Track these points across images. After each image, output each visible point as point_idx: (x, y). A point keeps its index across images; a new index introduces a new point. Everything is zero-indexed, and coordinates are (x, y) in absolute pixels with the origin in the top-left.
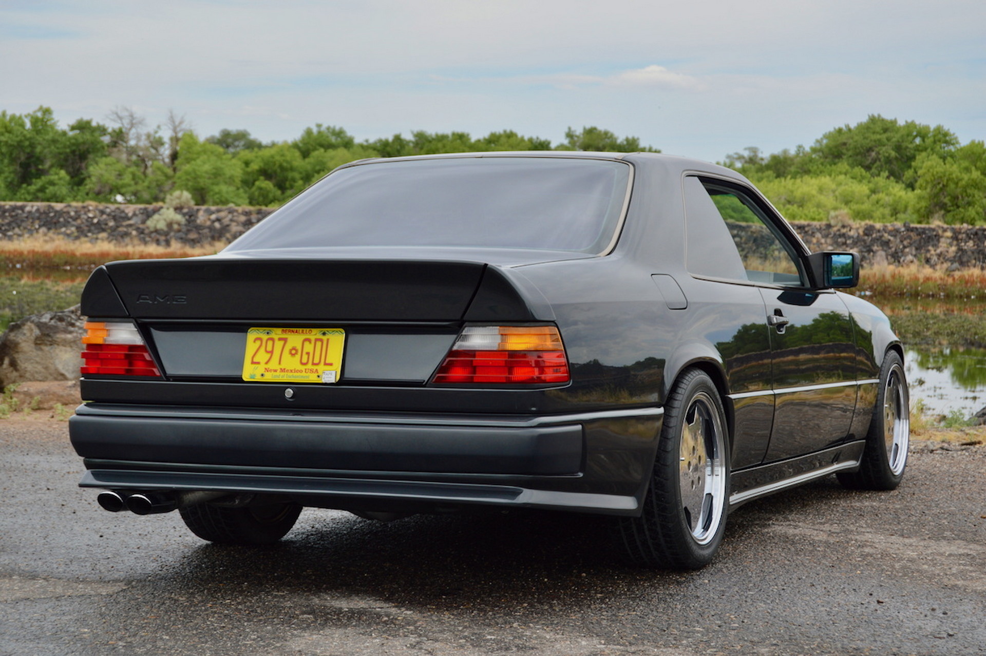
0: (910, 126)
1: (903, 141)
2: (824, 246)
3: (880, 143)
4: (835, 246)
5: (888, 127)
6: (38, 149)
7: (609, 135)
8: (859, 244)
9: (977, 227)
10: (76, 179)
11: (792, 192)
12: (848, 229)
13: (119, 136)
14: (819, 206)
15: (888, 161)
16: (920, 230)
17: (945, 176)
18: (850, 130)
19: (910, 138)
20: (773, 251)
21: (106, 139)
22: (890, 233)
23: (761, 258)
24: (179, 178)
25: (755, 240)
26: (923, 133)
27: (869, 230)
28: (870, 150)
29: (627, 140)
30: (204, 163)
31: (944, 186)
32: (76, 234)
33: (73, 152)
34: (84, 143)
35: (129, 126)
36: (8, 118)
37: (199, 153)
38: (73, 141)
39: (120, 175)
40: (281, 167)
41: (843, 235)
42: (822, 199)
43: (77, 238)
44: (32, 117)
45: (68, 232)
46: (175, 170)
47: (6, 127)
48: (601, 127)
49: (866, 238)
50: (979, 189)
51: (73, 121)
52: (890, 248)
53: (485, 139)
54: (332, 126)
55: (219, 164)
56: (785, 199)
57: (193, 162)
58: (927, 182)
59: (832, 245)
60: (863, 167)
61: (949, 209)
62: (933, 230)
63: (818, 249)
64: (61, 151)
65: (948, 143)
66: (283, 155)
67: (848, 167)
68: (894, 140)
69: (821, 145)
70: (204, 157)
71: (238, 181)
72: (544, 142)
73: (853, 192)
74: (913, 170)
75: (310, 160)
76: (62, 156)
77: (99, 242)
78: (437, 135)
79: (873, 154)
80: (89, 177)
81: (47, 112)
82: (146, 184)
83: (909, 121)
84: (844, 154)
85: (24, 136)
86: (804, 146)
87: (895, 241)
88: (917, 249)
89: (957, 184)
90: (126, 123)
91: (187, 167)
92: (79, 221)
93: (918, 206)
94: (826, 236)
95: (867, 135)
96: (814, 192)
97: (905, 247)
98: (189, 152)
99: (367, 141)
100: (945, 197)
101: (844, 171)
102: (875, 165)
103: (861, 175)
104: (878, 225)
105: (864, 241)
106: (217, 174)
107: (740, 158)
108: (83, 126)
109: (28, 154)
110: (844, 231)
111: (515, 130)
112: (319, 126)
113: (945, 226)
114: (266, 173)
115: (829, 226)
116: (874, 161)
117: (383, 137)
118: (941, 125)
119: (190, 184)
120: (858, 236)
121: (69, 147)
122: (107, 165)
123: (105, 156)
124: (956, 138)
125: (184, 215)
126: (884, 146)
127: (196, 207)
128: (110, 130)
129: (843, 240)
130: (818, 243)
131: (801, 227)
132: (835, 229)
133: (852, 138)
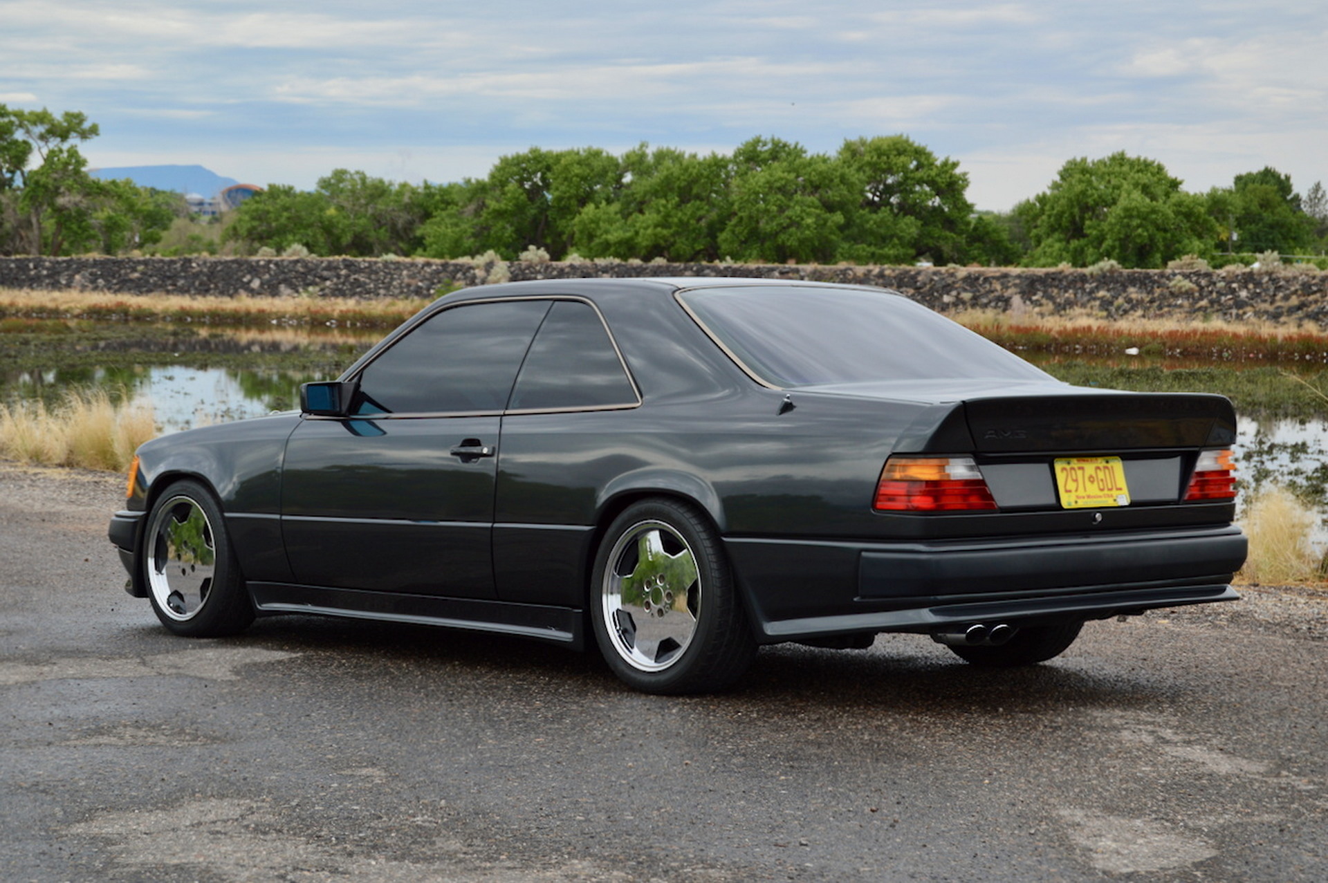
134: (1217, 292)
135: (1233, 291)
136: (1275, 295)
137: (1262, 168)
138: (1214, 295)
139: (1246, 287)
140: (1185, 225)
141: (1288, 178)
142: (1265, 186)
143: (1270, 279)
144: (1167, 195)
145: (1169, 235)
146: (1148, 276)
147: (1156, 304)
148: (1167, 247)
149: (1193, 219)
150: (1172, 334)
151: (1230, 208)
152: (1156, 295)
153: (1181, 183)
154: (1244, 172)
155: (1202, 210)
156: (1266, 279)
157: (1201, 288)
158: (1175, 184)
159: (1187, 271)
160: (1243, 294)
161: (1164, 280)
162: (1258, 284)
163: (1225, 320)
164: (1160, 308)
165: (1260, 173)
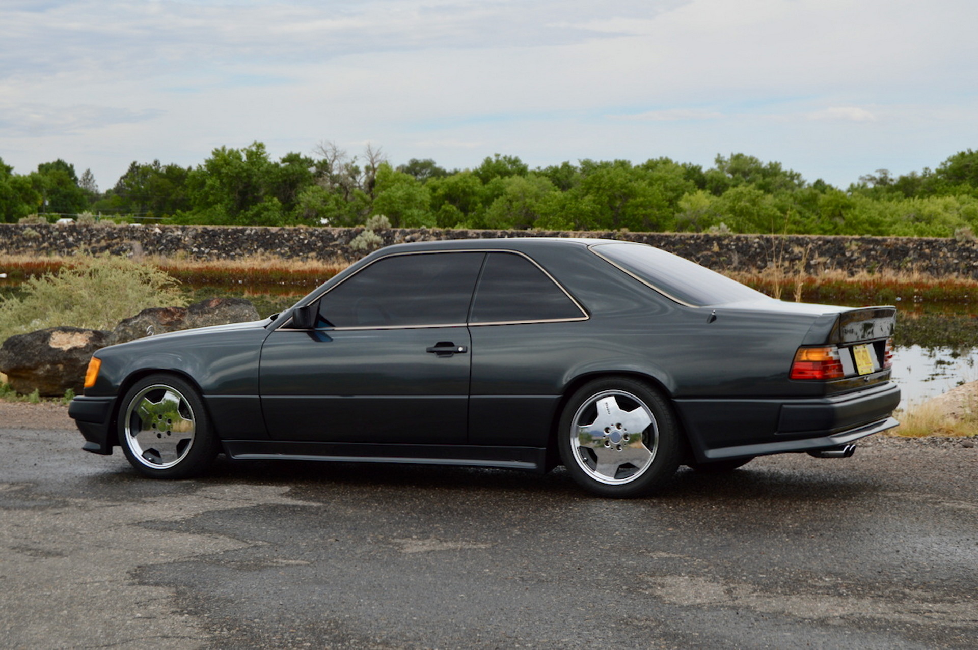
2: (951, 259)
4: (960, 259)
6: (254, 179)
7: (754, 160)
10: (287, 205)
11: (920, 210)
12: (972, 244)
13: (324, 167)
14: (944, 222)
18: (971, 153)
20: (906, 263)
21: (313, 170)
23: (894, 269)
24: (376, 203)
25: (889, 254)
29: (770, 164)
30: (398, 190)
32: (289, 253)
33: (285, 181)
34: (294, 173)
35: (332, 159)
36: (227, 152)
37: (393, 181)
38: (285, 172)
39: (325, 201)
40: (464, 191)
41: (968, 250)
42: (948, 216)
43: (290, 257)
44: (248, 151)
45: (283, 251)
46: (372, 197)
47: (225, 160)
48: (747, 153)
51: (284, 155)
53: (643, 165)
54: (508, 156)
55: (411, 190)
56: (914, 217)
57: (389, 189)
59: (957, 258)
63: (944, 262)
64: (274, 181)
66: (466, 182)
67: (970, 187)
69: (945, 167)
70: (398, 185)
71: (427, 206)
72: (696, 167)
73: (975, 210)
75: (490, 186)
76: (275, 186)
77: (309, 260)
78: (601, 162)
80: (299, 203)
81: (260, 146)
82: (348, 209)
84: (967, 176)
85: (242, 168)
86: (930, 168)
90: (329, 157)
91: (383, 194)
92: (292, 242)
94: (952, 251)
96: (940, 210)
98: (385, 181)
99: (539, 168)
101: (967, 190)
106: (409, 200)
107: (872, 179)
108: (292, 159)
109: (246, 183)
110: (968, 245)
111: (670, 157)
112: (497, 155)
114: (451, 197)
115: (954, 241)
117: (554, 165)
119: (386, 208)
121: (281, 177)
122: (313, 192)
123: (312, 185)
125: (382, 236)
127: (392, 229)
128: (316, 162)
129: (968, 254)
130: (945, 257)
131: (929, 243)
132: (960, 244)
133: (974, 161)
134: (54, 238)
135: (64, 237)
136: (91, 240)
137: (56, 160)
138: (52, 240)
139: (72, 235)
140: (19, 195)
141: (72, 166)
142: (60, 171)
143: (87, 230)
144: (7, 177)
145: (8, 202)
146: (8, 228)
147: (14, 246)
148: (8, 209)
149: (24, 191)
150: (28, 265)
151: (43, 185)
152: (14, 240)
153: (12, 169)
154: (44, 162)
155: (30, 186)
156: (84, 230)
157: (43, 236)
158: (8, 169)
159: (33, 225)
160: (71, 239)
161: (18, 230)
162: (79, 233)
163: (61, 255)
164: (18, 248)
165: (54, 163)
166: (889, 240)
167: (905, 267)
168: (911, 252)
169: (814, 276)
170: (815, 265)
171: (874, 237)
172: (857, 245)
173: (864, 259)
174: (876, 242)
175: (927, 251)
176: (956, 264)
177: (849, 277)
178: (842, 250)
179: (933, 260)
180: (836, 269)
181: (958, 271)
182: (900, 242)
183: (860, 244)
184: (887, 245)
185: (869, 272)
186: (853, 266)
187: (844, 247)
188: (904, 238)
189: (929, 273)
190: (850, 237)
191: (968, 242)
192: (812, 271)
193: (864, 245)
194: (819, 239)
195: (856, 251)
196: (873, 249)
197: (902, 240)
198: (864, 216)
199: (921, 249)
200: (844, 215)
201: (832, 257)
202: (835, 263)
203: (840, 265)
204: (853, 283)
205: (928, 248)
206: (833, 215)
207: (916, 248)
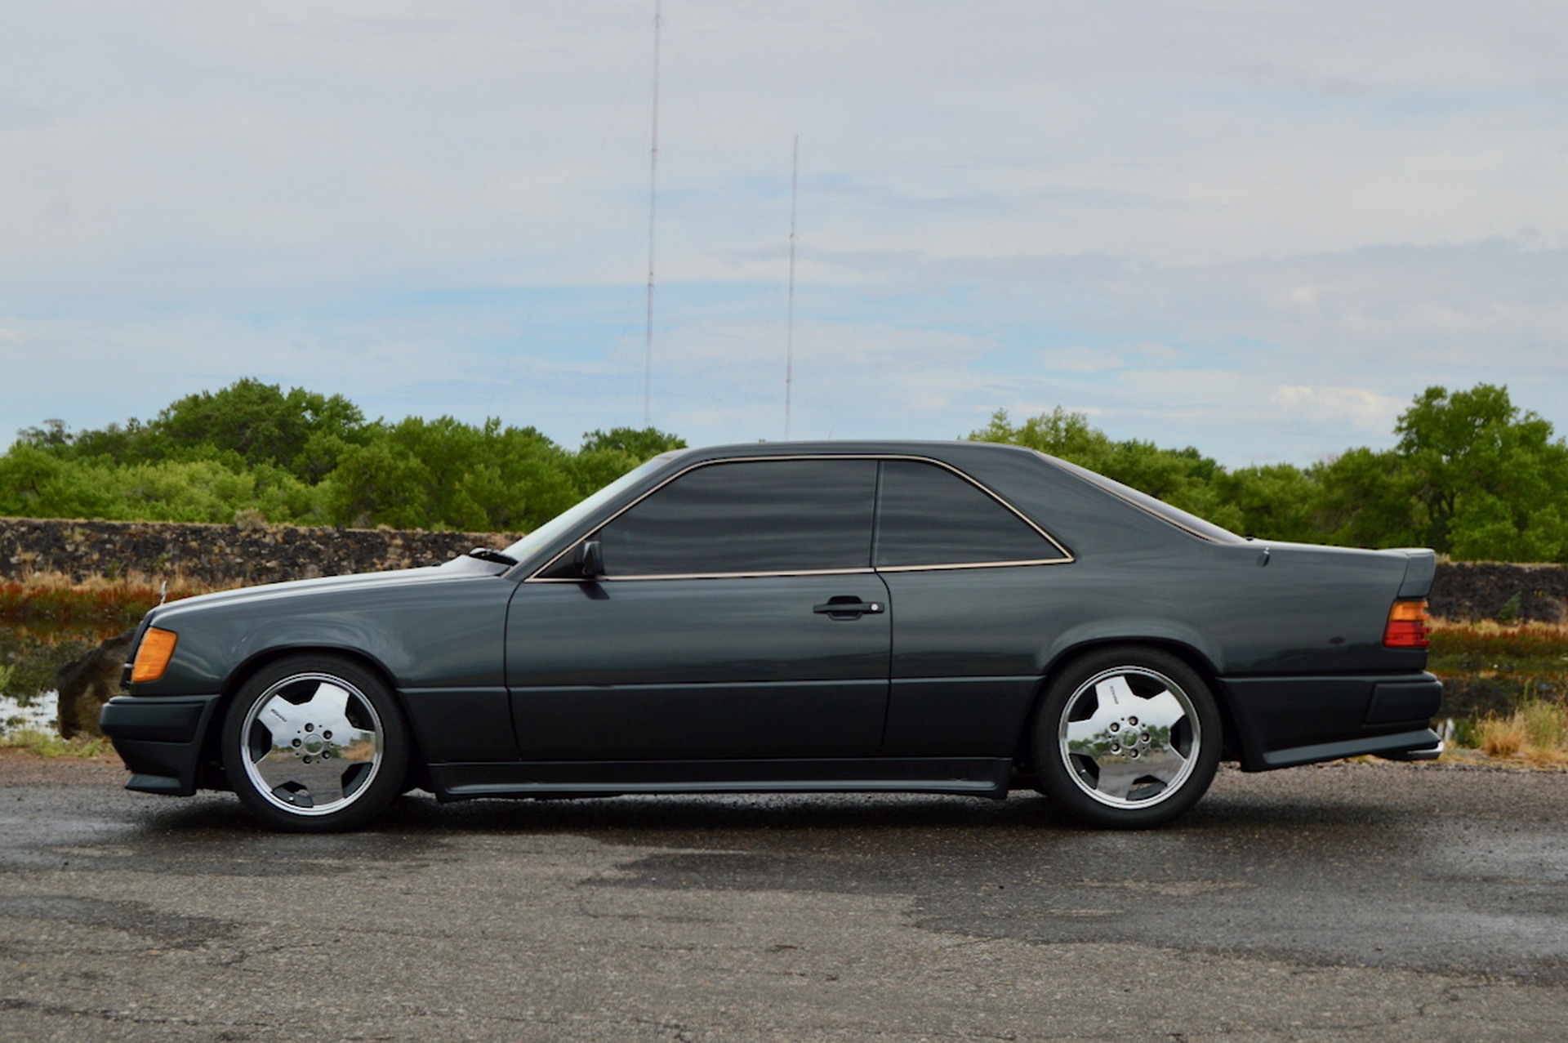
0: (297, 395)
1: (289, 415)
2: (231, 557)
3: (258, 417)
4: (246, 558)
5: (268, 395)
8: (279, 555)
9: (436, 533)
11: (152, 483)
12: (262, 535)
14: (190, 502)
15: (269, 441)
16: (359, 536)
17: (372, 463)
18: (209, 398)
19: (298, 411)
20: (163, 562)
22: (319, 540)
23: (144, 571)
25: (135, 548)
26: (315, 405)
27: (290, 536)
28: (244, 426)
31: (371, 476)
41: (256, 543)
42: (197, 492)
49: (287, 546)
50: (419, 482)
52: (321, 561)
56: (143, 492)
58: (349, 471)
59: (240, 557)
60: (235, 449)
61: (378, 507)
62: (377, 536)
63: (222, 562)
65: (349, 419)
67: (215, 449)
68: (277, 412)
69: (167, 418)
73: (234, 484)
74: (305, 455)
79: (248, 433)
83: (297, 387)
84: (208, 432)
86: (139, 419)
87: (328, 552)
88: (357, 562)
89: (389, 474)
93: (337, 504)
94: (231, 544)
95: (239, 406)
96: (184, 483)
97: (341, 559)
100: (373, 492)
101: (212, 454)
102: (252, 447)
103: (234, 461)
104: (303, 529)
105: (285, 550)
107: (39, 433)
110: (256, 536)
113: (393, 531)
115: (235, 530)
116: (248, 443)
118: (340, 394)
120: (275, 544)
124: (360, 412)
126: (264, 421)
129: (257, 549)
130: (222, 553)
131: (196, 532)
132: (244, 534)
133: (219, 410)
166: (133, 527)
167: (161, 569)
168: (170, 546)
169: (17, 582)
170: (20, 564)
171: (108, 522)
172: (83, 534)
173: (96, 556)
174: (113, 529)
175: (194, 544)
176: (240, 564)
177: (76, 584)
178: (59, 542)
179: (204, 558)
180: (52, 571)
181: (245, 576)
182: (150, 530)
183: (88, 532)
184: (130, 534)
185: (105, 576)
186: (79, 567)
187: (62, 536)
188: (157, 523)
189: (199, 578)
190: (71, 521)
191: (255, 531)
192: (13, 573)
193: (94, 534)
194: (21, 524)
195: (82, 543)
196: (109, 541)
197: (153, 526)
198: (73, 490)
199: (185, 542)
200: (38, 488)
201: (46, 552)
202: (51, 562)
203: (59, 565)
204: (82, 593)
205: (195, 540)
206: (21, 487)
207: (176, 540)
